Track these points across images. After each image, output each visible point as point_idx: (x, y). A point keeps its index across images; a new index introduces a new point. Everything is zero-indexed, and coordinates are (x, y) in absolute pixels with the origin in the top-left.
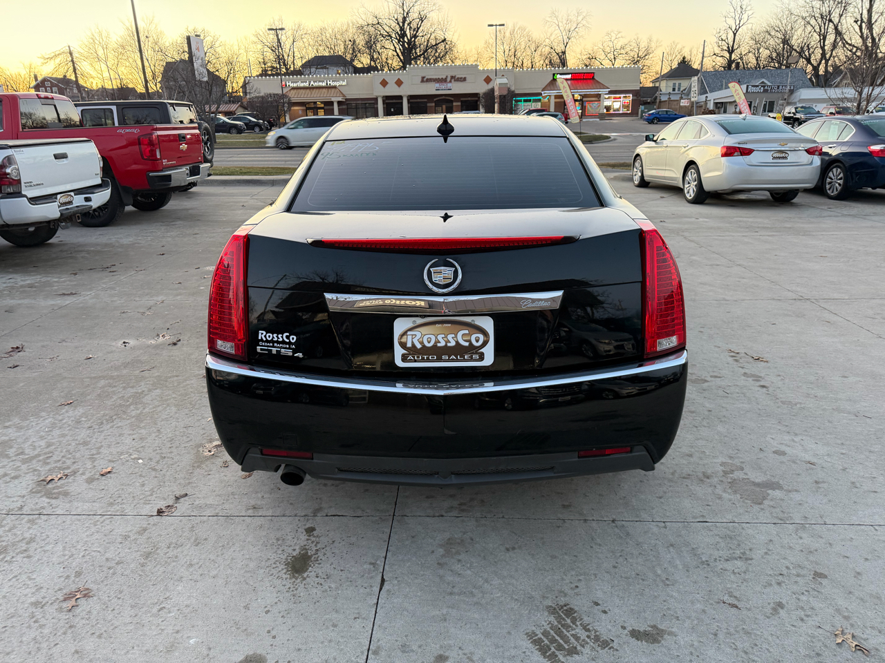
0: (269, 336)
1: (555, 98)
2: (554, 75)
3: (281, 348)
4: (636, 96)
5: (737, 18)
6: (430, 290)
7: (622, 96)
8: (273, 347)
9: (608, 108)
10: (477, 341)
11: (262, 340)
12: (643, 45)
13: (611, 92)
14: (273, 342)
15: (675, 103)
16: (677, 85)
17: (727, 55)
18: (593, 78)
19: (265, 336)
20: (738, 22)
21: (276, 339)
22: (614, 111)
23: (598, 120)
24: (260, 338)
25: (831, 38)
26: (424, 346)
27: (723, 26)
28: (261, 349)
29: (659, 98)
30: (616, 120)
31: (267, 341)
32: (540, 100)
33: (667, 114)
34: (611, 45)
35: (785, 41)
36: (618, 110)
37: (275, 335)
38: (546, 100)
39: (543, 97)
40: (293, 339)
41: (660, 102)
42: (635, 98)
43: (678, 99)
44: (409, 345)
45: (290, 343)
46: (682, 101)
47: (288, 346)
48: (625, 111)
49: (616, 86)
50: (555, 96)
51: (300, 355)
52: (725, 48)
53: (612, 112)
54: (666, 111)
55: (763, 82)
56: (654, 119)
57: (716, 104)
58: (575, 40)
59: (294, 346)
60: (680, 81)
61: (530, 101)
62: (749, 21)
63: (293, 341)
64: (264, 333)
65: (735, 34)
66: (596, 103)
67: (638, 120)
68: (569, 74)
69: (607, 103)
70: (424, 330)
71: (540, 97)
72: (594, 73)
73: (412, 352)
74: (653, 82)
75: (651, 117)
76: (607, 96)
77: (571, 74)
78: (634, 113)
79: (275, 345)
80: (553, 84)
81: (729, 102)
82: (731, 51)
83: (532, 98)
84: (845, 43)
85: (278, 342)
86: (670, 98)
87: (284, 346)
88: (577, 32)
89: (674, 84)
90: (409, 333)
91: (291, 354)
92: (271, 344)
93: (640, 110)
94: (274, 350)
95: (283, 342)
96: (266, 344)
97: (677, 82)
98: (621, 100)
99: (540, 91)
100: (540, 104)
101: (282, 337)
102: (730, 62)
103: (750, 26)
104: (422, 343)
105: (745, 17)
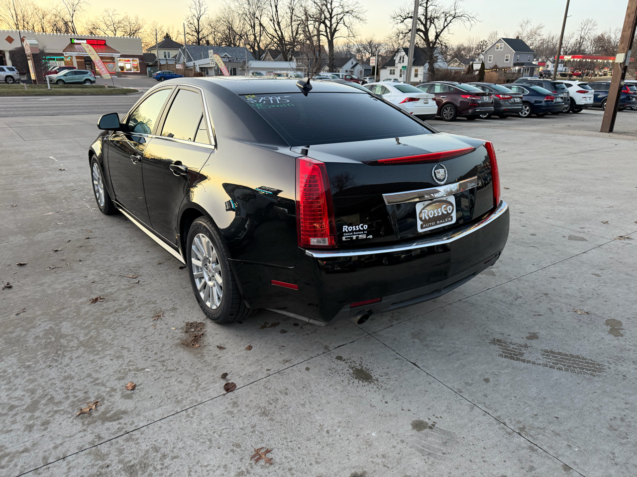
0: (350, 229)
1: (76, 58)
2: (71, 39)
3: (359, 234)
4: (142, 60)
5: (197, 9)
6: (437, 183)
7: (131, 59)
8: (353, 235)
9: (122, 68)
10: (450, 210)
11: (345, 232)
12: (133, 21)
13: (122, 56)
14: (352, 231)
15: (172, 66)
16: (167, 53)
17: (196, 34)
18: (105, 44)
19: (348, 229)
20: (199, 13)
21: (355, 229)
22: (127, 70)
23: (116, 77)
24: (344, 231)
25: (257, 28)
26: (429, 218)
27: (190, 14)
28: (346, 238)
29: (158, 62)
30: (130, 78)
31: (349, 232)
32: (62, 60)
33: (169, 74)
34: (110, 20)
35: (230, 28)
36: (130, 70)
37: (354, 227)
38: (68, 59)
39: (65, 57)
40: (365, 227)
41: (160, 65)
42: (141, 61)
43: (174, 64)
44: (423, 218)
45: (364, 230)
46: (177, 65)
47: (362, 232)
48: (135, 71)
49: (124, 51)
50: (76, 57)
51: (371, 237)
52: (194, 29)
53: (125, 71)
54: (169, 72)
55: (226, 55)
56: (161, 77)
57: (201, 68)
58: (79, 13)
59: (366, 232)
60: (169, 51)
61: (54, 59)
62: (206, 13)
63: (365, 229)
64: (347, 227)
65: (198, 21)
66: (112, 64)
67: (147, 77)
68: (84, 39)
69: (121, 64)
70: (428, 208)
71: (63, 57)
72: (105, 40)
73: (425, 222)
74: (148, 50)
75: (159, 76)
76: (118, 59)
77: (86, 40)
78: (143, 72)
79: (355, 233)
80: (72, 47)
81: (209, 68)
82: (198, 33)
83: (55, 57)
84: (267, 34)
85: (356, 231)
86: (167, 63)
87: (360, 233)
88: (80, 7)
89: (165, 53)
90: (423, 211)
91: (365, 237)
92: (352, 234)
93: (147, 71)
94: (354, 237)
95: (360, 230)
96: (348, 234)
97: (167, 51)
98: (131, 62)
99: (62, 52)
100: (63, 62)
101: (359, 227)
102: (199, 40)
103: (207, 16)
104: (428, 216)
105: (202, 9)
